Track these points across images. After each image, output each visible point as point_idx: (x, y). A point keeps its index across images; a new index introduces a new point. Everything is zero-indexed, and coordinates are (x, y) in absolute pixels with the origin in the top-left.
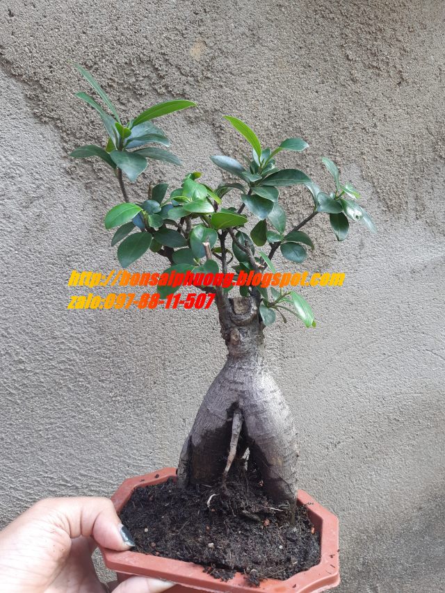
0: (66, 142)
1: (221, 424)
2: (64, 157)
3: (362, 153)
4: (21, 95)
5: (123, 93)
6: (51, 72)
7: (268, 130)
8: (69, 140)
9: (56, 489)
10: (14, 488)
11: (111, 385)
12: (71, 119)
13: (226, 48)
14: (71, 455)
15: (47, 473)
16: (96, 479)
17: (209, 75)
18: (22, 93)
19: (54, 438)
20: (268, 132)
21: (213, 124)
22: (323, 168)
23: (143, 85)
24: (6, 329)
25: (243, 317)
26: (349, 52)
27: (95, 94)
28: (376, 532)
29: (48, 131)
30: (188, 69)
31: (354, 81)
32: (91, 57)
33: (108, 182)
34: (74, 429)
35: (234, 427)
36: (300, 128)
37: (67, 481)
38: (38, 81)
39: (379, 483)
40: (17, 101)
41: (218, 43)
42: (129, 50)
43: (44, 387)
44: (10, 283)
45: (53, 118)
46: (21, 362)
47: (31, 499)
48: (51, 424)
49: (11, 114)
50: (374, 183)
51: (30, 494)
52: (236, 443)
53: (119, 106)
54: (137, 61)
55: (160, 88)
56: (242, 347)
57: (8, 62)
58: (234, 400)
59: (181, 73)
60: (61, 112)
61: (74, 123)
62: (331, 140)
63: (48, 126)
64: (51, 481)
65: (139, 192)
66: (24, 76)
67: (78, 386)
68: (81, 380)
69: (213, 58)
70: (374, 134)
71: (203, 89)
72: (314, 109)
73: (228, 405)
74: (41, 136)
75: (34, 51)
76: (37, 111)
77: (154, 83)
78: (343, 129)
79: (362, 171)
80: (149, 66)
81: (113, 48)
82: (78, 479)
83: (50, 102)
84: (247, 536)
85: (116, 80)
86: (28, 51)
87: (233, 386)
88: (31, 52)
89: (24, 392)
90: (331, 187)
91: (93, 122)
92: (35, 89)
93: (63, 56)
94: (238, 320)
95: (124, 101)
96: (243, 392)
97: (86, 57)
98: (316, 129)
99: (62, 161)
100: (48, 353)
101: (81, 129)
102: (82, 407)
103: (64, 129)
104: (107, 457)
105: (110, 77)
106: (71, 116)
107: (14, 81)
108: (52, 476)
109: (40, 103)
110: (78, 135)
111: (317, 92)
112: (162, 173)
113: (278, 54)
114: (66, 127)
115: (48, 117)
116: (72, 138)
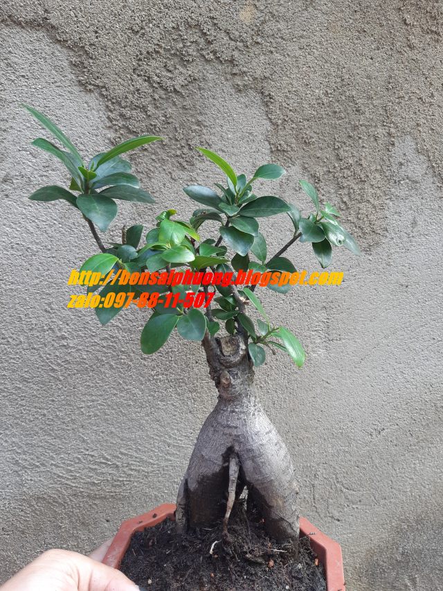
0: (111, 111)
1: (217, 469)
2: (109, 127)
3: (418, 124)
4: (66, 61)
5: (170, 60)
6: (97, 37)
7: (320, 98)
8: (115, 109)
9: (96, 467)
10: (55, 465)
11: (154, 363)
12: (116, 87)
13: (277, 11)
14: (112, 433)
15: (88, 450)
16: (136, 458)
17: (259, 40)
18: (67, 59)
19: (96, 415)
20: (319, 101)
21: (262, 93)
22: (376, 140)
23: (190, 51)
24: (49, 304)
25: (232, 359)
26: (407, 16)
27: (141, 60)
28: (417, 522)
29: (93, 100)
30: (237, 33)
31: (411, 47)
32: (138, 21)
33: (153, 154)
34: (115, 407)
35: (231, 472)
36: (353, 97)
37: (107, 459)
38: (83, 47)
39: (422, 472)
40: (62, 68)
41: (269, 6)
42: (176, 14)
43: (87, 364)
44: (53, 257)
45: (98, 86)
46: (64, 338)
47: (72, 476)
48: (93, 401)
49: (56, 82)
50: (429, 157)
51: (71, 471)
52: (234, 488)
53: (165, 73)
54: (185, 26)
55: (208, 54)
56: (233, 390)
57: (53, 27)
58: (229, 445)
59: (230, 38)
60: (106, 80)
61: (120, 92)
62: (386, 110)
63: (92, 94)
64: (91, 459)
65: (185, 164)
66: (69, 42)
67: (121, 363)
68: (123, 357)
69: (263, 22)
70: (431, 104)
71: (252, 55)
72: (369, 77)
73: (224, 450)
74: (85, 105)
75: (79, 15)
76: (82, 78)
77: (202, 49)
78: (399, 98)
79: (417, 144)
80: (197, 31)
81: (160, 12)
82: (118, 457)
83: (95, 69)
84: (253, 581)
85: (163, 45)
86: (73, 15)
87: (227, 431)
88: (76, 17)
89: (66, 369)
90: (383, 160)
91: (139, 90)
92: (80, 56)
93: (109, 21)
94: (227, 362)
95: (171, 68)
96: (238, 436)
97: (133, 22)
98: (370, 98)
99: (107, 132)
100: (90, 330)
101: (126, 98)
102: (124, 385)
103: (109, 97)
104: (147, 436)
105: (156, 42)
106: (116, 84)
107: (59, 47)
108: (92, 453)
109: (85, 70)
110: (123, 104)
111: (372, 59)
112: (209, 145)
113: (332, 18)
114: (112, 96)
115: (93, 85)
116: (117, 107)
